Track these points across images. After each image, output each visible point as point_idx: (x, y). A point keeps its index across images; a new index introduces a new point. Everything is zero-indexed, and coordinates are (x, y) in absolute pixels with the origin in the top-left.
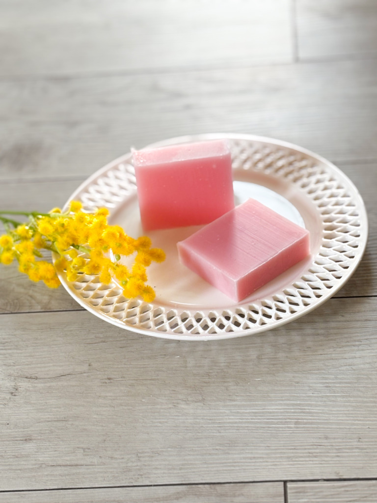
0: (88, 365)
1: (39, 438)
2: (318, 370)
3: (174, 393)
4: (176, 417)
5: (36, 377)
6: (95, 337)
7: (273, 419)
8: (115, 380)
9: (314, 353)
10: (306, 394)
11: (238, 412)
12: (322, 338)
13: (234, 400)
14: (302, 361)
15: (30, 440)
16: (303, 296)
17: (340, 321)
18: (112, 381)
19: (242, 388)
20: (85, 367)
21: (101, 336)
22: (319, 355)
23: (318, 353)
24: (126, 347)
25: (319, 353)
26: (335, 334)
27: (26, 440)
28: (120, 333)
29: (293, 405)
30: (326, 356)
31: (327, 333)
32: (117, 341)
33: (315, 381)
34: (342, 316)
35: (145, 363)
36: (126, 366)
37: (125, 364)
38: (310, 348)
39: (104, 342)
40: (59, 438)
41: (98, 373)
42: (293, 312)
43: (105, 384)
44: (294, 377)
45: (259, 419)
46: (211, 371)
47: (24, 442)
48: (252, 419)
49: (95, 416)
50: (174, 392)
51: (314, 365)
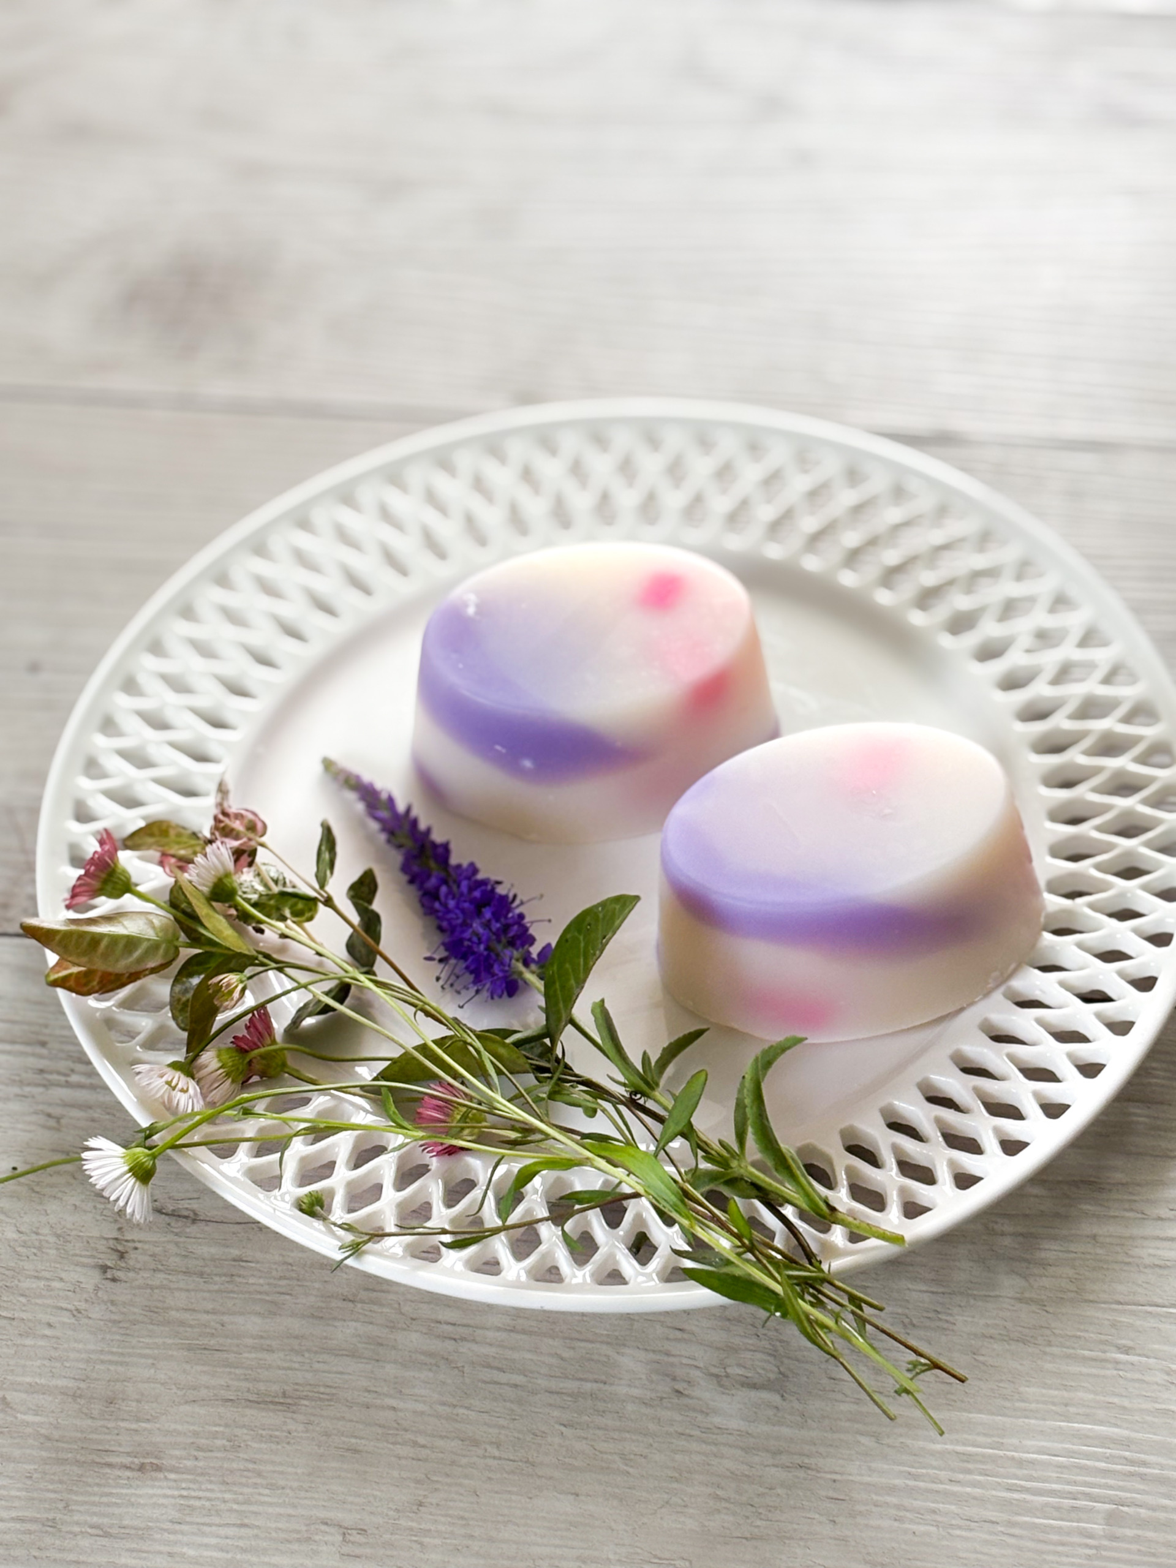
1: (189, 1463)
5: (196, 1214)
7: (1027, 1490)
15: (158, 1468)
27: (141, 1468)
40: (259, 1474)
47: (136, 1474)
48: (950, 1481)
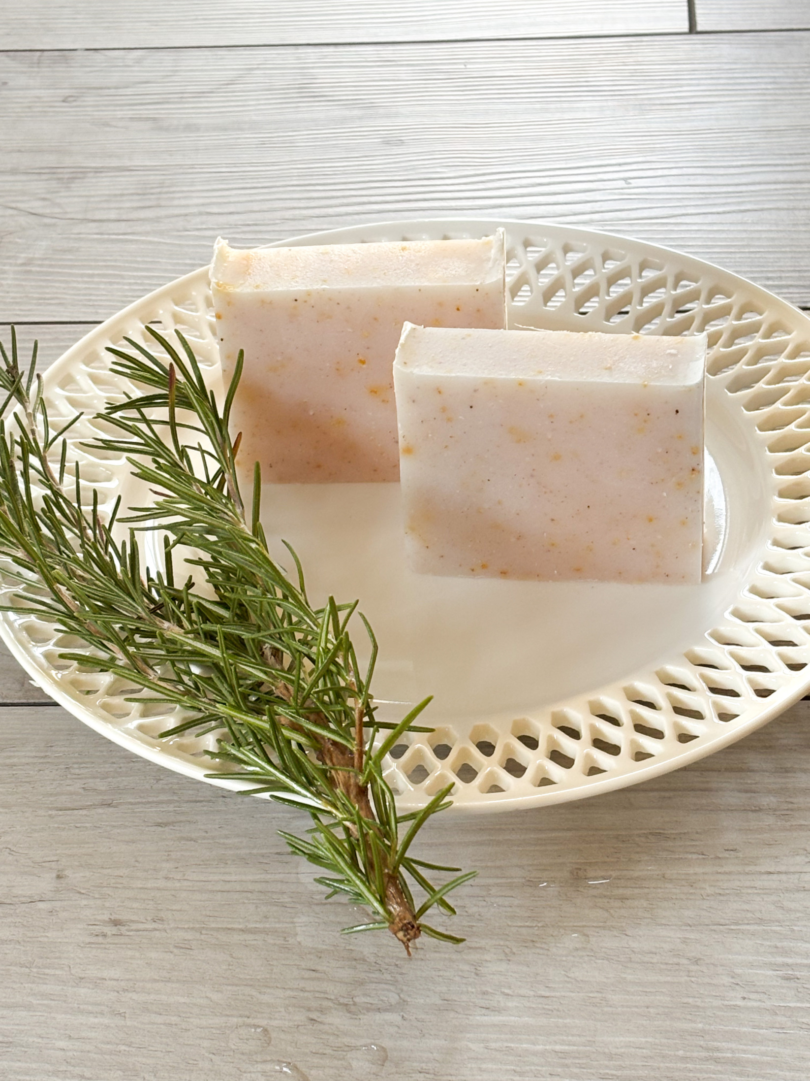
0: (54, 875)
2: (761, 921)
3: (313, 979)
6: (84, 788)
8: (134, 926)
9: (747, 869)
10: (723, 998)
11: (510, 1051)
12: (770, 820)
13: (498, 1010)
14: (709, 890)
16: (715, 690)
18: (123, 929)
19: (525, 969)
20: (45, 884)
21: (101, 785)
22: (761, 873)
23: (758, 869)
24: (172, 823)
25: (763, 869)
28: (158, 780)
29: (682, 1034)
30: (784, 877)
31: (785, 806)
32: (149, 803)
33: (751, 958)
35: (227, 878)
36: (169, 884)
37: (167, 878)
38: (735, 850)
39: (109, 805)
41: (84, 902)
42: (685, 738)
43: (100, 939)
44: (685, 941)
49: (62, 1044)
50: (314, 974)
51: (746, 907)
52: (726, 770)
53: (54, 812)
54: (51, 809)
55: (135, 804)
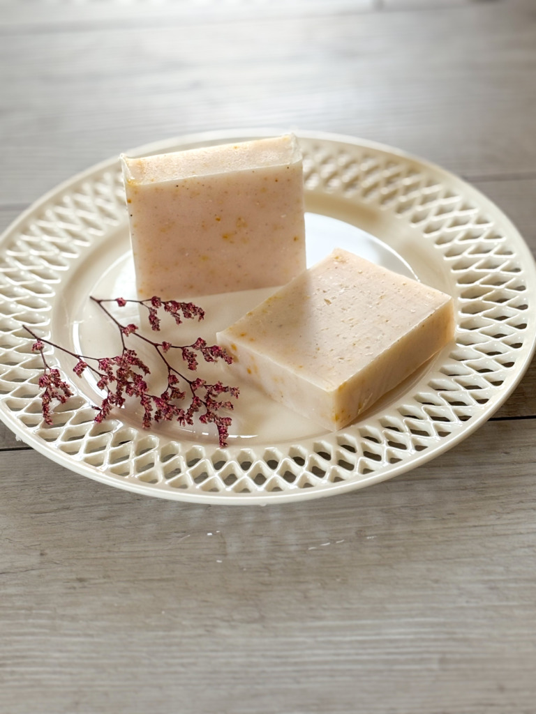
0: (39, 553)
2: (473, 555)
4: (214, 654)
6: (51, 499)
7: (397, 653)
8: (92, 582)
9: (463, 524)
10: (455, 602)
11: (330, 642)
12: (472, 495)
13: (320, 618)
14: (440, 539)
17: (502, 464)
18: (86, 584)
19: (334, 593)
20: (34, 559)
21: (61, 497)
22: (470, 527)
23: (468, 524)
24: (109, 518)
25: (471, 524)
26: (497, 487)
28: (97, 492)
29: (432, 625)
30: (484, 528)
31: (481, 486)
32: (93, 506)
33: (469, 578)
34: (506, 453)
35: (147, 549)
36: (111, 555)
37: (109, 551)
38: (453, 514)
39: (68, 509)
41: (59, 569)
42: (420, 448)
43: (72, 591)
44: (429, 570)
45: (369, 654)
46: (273, 562)
48: (357, 654)
50: (206, 604)
51: (463, 547)
52: (444, 466)
53: (33, 515)
54: (31, 513)
55: (84, 507)
